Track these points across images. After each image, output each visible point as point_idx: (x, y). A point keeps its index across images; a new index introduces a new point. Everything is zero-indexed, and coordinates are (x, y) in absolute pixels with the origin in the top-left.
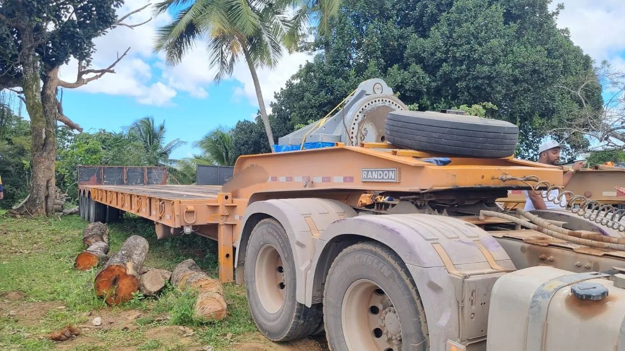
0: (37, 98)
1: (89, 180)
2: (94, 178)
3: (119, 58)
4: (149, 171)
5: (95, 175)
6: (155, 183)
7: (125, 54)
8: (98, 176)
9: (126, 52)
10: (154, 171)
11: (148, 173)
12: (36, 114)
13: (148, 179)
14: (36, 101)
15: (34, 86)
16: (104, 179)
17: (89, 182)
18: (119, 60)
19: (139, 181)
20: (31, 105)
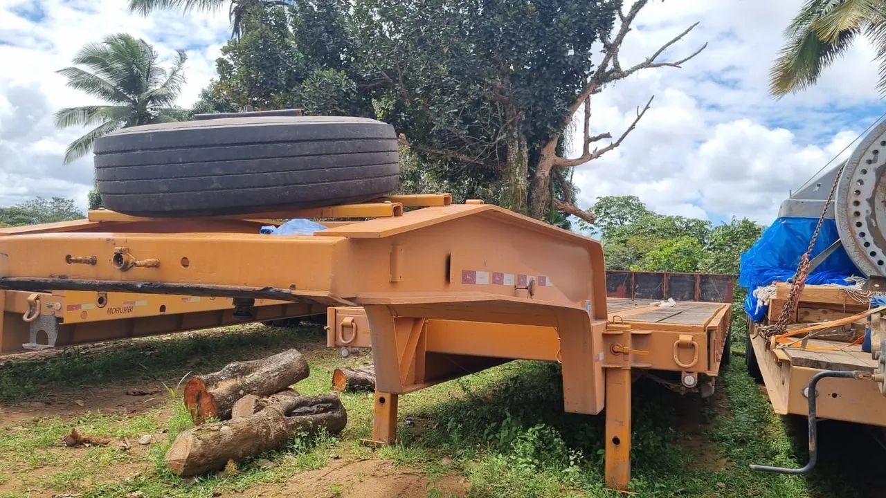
0: (520, 183)
1: (616, 290)
2: (623, 288)
3: (639, 114)
4: (703, 280)
5: (624, 283)
6: (712, 299)
7: (647, 107)
8: (628, 285)
9: (648, 105)
10: (712, 281)
11: (702, 283)
12: (516, 203)
13: (702, 293)
14: (518, 187)
15: (518, 170)
16: (635, 290)
17: (615, 293)
18: (639, 117)
19: (686, 296)
20: (513, 192)
